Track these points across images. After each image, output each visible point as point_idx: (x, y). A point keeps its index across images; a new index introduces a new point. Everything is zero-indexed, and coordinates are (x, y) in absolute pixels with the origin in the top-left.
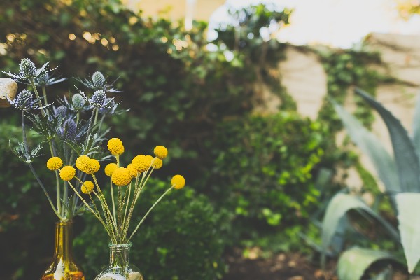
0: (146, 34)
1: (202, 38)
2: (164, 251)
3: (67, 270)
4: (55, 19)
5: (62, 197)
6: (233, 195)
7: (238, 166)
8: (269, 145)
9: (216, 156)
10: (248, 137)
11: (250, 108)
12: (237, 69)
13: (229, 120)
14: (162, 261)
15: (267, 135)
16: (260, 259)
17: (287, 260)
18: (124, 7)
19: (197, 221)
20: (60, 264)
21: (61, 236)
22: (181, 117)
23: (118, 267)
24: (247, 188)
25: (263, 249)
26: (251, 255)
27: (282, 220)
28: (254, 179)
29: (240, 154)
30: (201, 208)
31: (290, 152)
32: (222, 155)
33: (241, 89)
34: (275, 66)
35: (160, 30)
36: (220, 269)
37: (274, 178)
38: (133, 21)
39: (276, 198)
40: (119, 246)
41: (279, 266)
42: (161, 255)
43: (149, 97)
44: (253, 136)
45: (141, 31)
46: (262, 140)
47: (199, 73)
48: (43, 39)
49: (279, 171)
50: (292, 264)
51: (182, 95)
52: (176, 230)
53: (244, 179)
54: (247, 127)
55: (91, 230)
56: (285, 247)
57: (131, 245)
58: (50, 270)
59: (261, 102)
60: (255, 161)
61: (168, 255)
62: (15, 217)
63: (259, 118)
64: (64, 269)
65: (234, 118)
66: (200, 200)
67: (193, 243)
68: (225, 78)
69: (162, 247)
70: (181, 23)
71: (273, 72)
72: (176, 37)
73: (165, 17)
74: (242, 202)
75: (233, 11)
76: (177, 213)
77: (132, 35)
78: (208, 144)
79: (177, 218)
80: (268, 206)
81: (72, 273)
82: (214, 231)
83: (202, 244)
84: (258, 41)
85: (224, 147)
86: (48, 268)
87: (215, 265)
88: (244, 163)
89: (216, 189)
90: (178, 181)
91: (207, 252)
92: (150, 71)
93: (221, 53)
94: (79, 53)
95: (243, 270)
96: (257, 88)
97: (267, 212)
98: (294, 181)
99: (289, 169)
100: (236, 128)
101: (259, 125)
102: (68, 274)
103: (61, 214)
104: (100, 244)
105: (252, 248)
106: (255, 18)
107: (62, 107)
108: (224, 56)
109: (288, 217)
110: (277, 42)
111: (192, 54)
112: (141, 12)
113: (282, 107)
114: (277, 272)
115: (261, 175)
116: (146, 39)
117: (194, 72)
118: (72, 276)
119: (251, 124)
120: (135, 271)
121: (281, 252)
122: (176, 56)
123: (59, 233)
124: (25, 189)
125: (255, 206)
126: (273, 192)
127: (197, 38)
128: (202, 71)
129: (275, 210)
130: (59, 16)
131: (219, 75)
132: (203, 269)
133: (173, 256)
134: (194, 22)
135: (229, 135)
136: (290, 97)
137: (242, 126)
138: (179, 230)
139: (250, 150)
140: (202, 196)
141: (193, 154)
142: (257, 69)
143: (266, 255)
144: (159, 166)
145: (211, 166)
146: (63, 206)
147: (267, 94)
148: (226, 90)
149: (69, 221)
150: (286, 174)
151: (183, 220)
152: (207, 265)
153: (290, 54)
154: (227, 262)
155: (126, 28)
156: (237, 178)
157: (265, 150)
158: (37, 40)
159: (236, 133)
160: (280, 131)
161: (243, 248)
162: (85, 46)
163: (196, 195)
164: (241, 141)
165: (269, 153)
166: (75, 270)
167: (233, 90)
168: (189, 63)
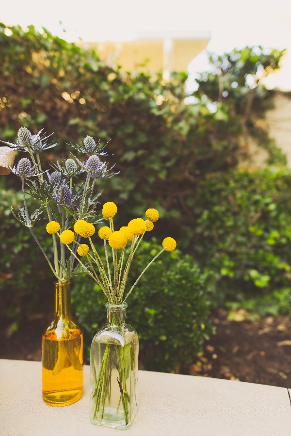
0: (126, 91)
1: (183, 90)
2: (152, 312)
3: (67, 327)
4: (36, 81)
5: (59, 258)
6: (217, 255)
7: (223, 226)
8: (256, 203)
9: (199, 216)
10: (234, 195)
11: (235, 163)
12: (221, 122)
13: (212, 177)
14: (150, 322)
15: (254, 192)
16: (247, 322)
17: (276, 323)
18: (102, 65)
19: (184, 282)
20: (61, 322)
21: (60, 296)
22: (162, 175)
23: (115, 326)
24: (232, 249)
25: (249, 311)
26: (237, 316)
27: (271, 282)
28: (240, 239)
29: (224, 213)
30: (188, 269)
31: (279, 210)
32: (205, 214)
33: (225, 143)
34: (262, 117)
35: (140, 85)
36: (208, 330)
37: (262, 238)
38: (111, 77)
39: (264, 259)
40: (116, 306)
41: (267, 330)
42: (150, 315)
43: (130, 156)
44: (239, 194)
45: (121, 88)
46: (249, 198)
47: (181, 129)
48: (25, 102)
49: (267, 230)
50: (281, 327)
51: (163, 153)
52: (163, 290)
53: (229, 239)
54: (232, 184)
55: (80, 289)
56: (273, 310)
57: (126, 305)
58: (52, 327)
59: (246, 156)
60: (241, 220)
61: (156, 315)
62: (9, 276)
63: (246, 174)
64: (64, 327)
65: (219, 175)
66: (186, 261)
67: (181, 304)
68: (208, 132)
69: (150, 308)
70: (160, 76)
71: (259, 123)
72: (157, 91)
73: (144, 70)
74: (227, 263)
75: (215, 58)
76: (164, 274)
77: (111, 93)
78: (190, 203)
79: (164, 279)
80: (255, 268)
81: (72, 330)
82: (201, 293)
83: (189, 305)
84: (244, 91)
85: (208, 205)
86: (50, 325)
87: (203, 326)
88: (230, 223)
89: (199, 249)
90: (169, 243)
91: (194, 313)
92: (130, 129)
93: (204, 106)
94: (60, 114)
95: (228, 331)
96: (242, 141)
97: (254, 273)
98: (284, 241)
99: (278, 228)
100: (221, 186)
101: (246, 182)
102: (67, 331)
103: (59, 275)
104: (90, 303)
105: (238, 310)
106: (240, 65)
107: (56, 173)
108: (207, 109)
109: (277, 279)
110: (264, 89)
111: (173, 109)
112: (119, 67)
113: (271, 162)
114: (265, 335)
115: (248, 235)
116: (126, 97)
117: (176, 128)
118: (71, 333)
119: (236, 181)
120: (130, 330)
121: (269, 315)
122: (156, 112)
123: (58, 293)
124: (17, 250)
125: (241, 266)
126: (261, 252)
127: (178, 91)
128: (184, 127)
129: (262, 272)
130: (40, 78)
131: (201, 129)
132: (190, 330)
133: (160, 317)
134: (174, 74)
135: (213, 193)
136: (280, 150)
137: (227, 183)
138: (166, 291)
139: (236, 209)
140: (187, 256)
141: (176, 214)
142: (242, 121)
143: (253, 317)
144: (150, 229)
145: (194, 225)
146: (61, 268)
147: (253, 147)
148: (209, 145)
149: (67, 282)
150: (275, 234)
151: (170, 281)
152: (195, 326)
153: (279, 101)
154: (214, 324)
155: (105, 86)
156: (222, 238)
157: (252, 208)
158: (20, 104)
159: (219, 191)
160: (269, 188)
161: (228, 309)
162: (65, 107)
163: (181, 256)
164: (226, 199)
165: (256, 211)
166: (73, 328)
167: (217, 145)
168: (170, 119)
